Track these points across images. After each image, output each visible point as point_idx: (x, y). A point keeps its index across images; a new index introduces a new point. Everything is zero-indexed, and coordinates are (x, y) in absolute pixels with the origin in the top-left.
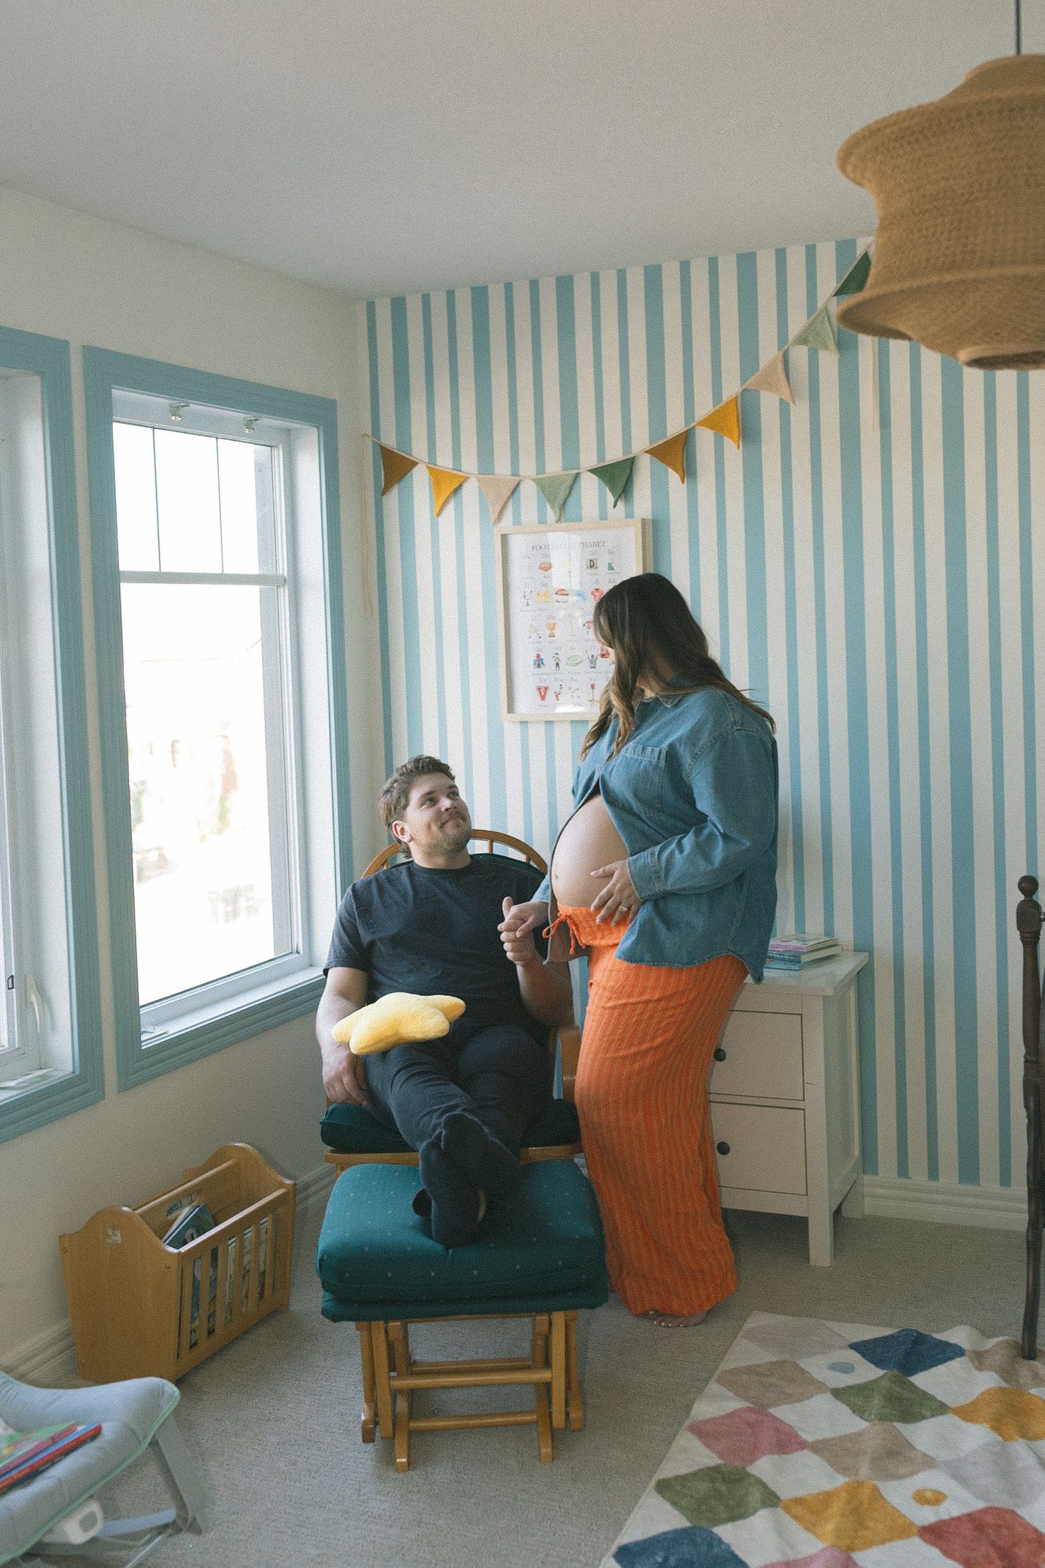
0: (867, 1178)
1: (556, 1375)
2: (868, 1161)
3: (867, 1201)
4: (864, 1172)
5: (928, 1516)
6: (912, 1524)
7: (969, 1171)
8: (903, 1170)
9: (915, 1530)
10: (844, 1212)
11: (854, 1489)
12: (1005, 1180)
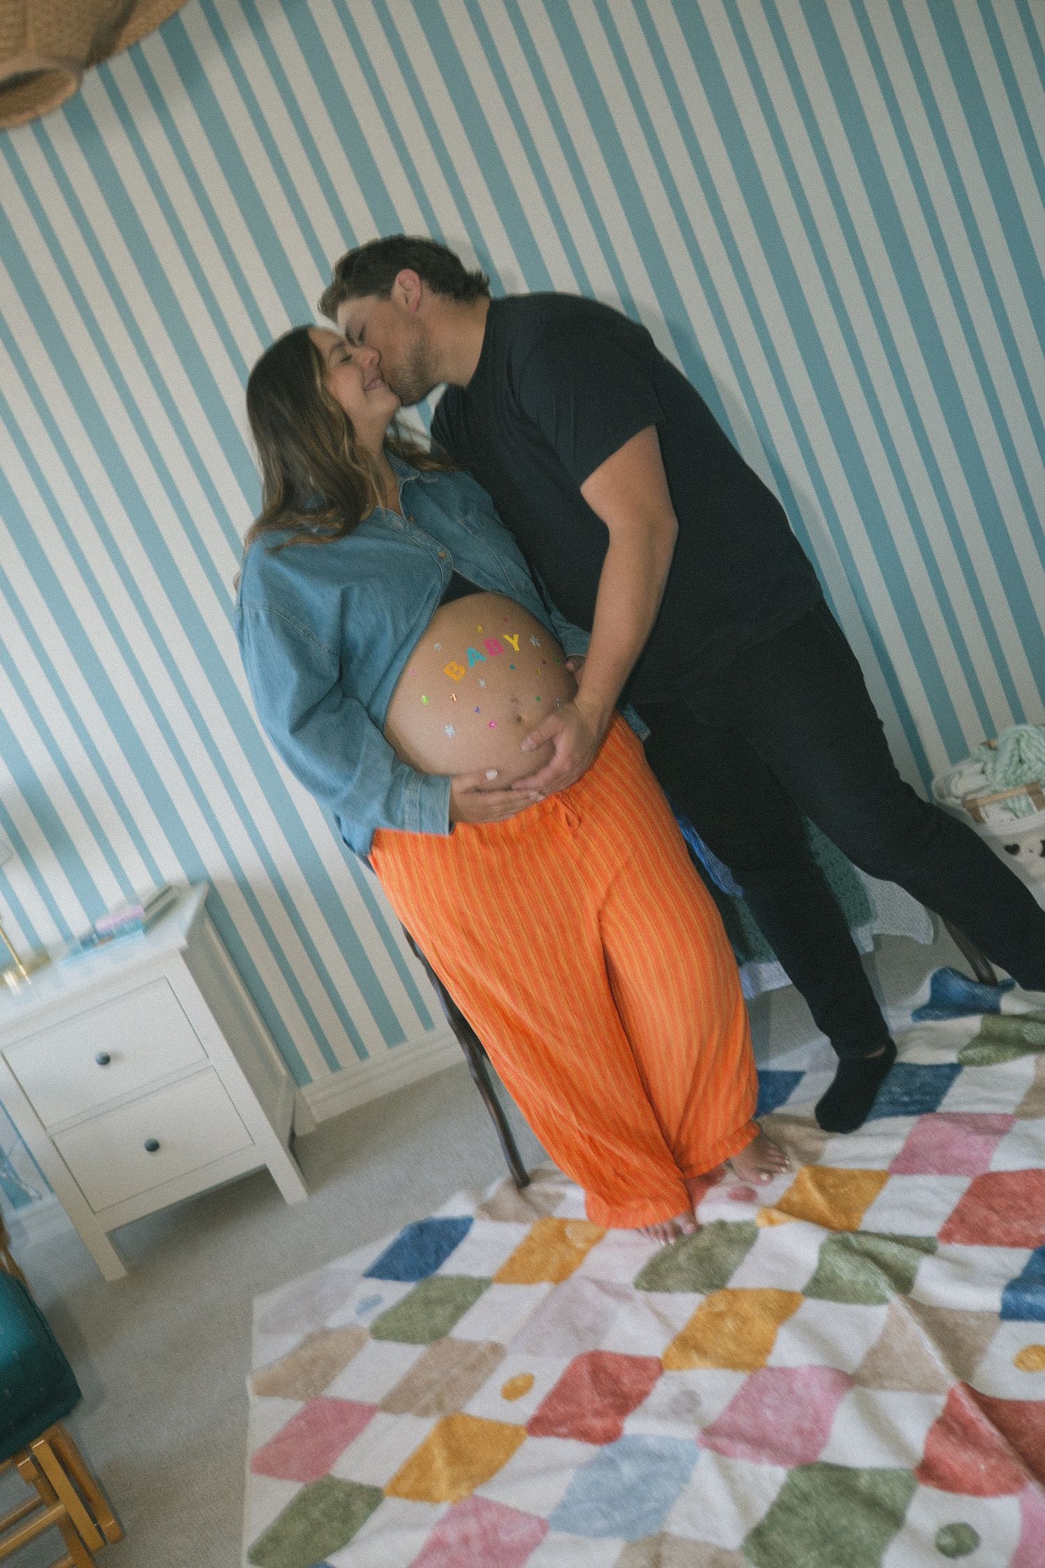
0: (305, 1090)
1: (69, 1504)
2: (298, 1074)
3: (314, 1111)
4: (299, 1085)
5: (527, 1408)
6: (516, 1429)
7: (393, 1034)
8: (333, 1064)
9: (523, 1432)
10: (298, 1133)
11: (447, 1427)
12: (427, 1022)
